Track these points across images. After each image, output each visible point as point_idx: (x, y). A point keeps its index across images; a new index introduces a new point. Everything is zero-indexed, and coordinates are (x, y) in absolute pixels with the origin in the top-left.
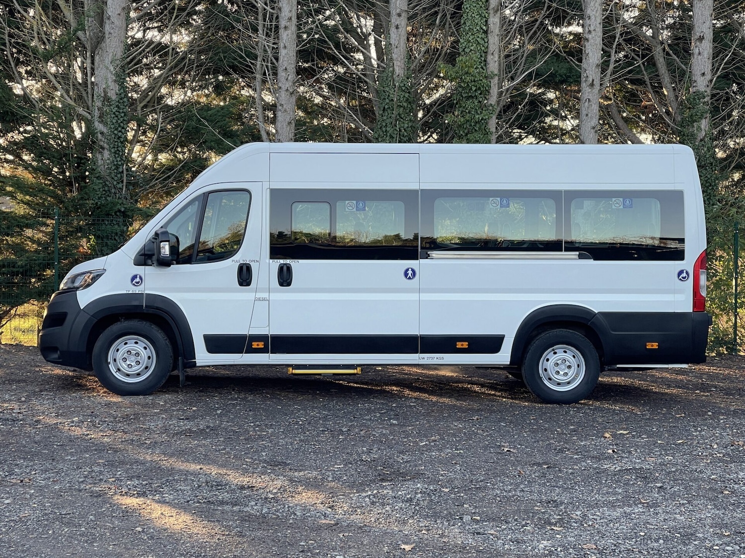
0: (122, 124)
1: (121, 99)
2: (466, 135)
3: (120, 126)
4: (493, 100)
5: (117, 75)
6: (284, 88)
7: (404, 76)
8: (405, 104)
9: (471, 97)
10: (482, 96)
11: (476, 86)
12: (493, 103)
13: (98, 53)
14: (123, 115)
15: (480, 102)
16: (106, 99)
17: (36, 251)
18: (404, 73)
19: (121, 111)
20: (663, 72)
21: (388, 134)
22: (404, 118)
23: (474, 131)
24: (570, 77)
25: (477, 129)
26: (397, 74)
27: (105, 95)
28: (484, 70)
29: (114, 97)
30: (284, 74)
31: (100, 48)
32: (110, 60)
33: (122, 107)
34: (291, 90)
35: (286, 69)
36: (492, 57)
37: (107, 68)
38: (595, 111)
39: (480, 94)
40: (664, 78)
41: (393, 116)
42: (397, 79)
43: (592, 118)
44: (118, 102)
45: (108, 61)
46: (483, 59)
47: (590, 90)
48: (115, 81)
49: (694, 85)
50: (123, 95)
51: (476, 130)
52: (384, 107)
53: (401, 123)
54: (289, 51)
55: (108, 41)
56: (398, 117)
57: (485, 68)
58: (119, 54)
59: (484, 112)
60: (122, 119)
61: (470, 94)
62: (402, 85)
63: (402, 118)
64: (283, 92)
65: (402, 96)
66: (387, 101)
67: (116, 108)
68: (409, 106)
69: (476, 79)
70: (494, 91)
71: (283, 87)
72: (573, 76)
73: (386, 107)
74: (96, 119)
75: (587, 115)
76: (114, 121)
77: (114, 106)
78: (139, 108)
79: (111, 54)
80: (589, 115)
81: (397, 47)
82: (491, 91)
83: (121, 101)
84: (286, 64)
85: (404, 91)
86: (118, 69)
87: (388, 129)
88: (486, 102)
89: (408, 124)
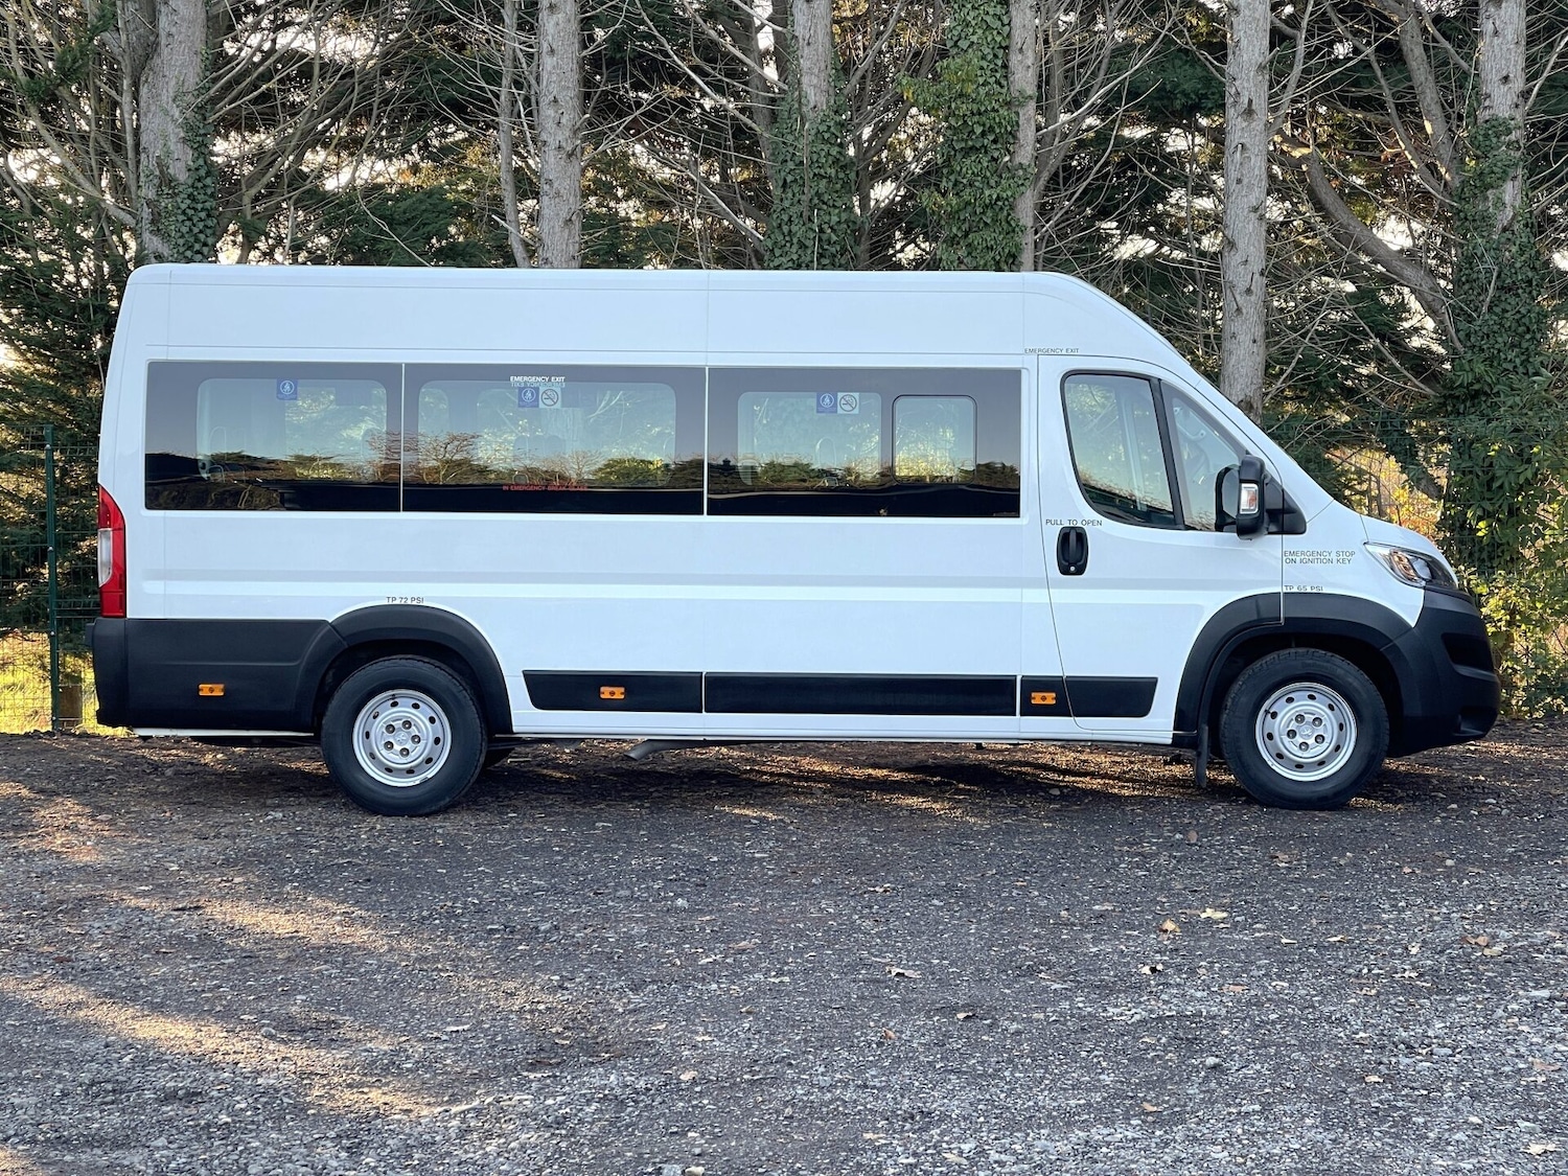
0: (202, 237)
1: (199, 180)
2: (966, 235)
3: (197, 240)
4: (1025, 153)
5: (189, 127)
6: (553, 143)
7: (828, 107)
8: (832, 172)
9: (974, 149)
10: (999, 146)
11: (984, 125)
12: (1025, 162)
13: (146, 81)
14: (203, 215)
15: (994, 160)
16: (166, 181)
17: (24, 522)
18: (828, 102)
19: (199, 206)
20: (1423, 78)
21: (795, 240)
22: (831, 203)
23: (981, 225)
24: (1205, 96)
26: (812, 105)
27: (161, 172)
28: (1002, 87)
29: (182, 176)
30: (551, 112)
31: (151, 69)
32: (172, 94)
33: (201, 197)
34: (569, 149)
35: (555, 101)
36: (1020, 57)
37: (166, 113)
38: (1257, 172)
39: (995, 141)
40: (1423, 93)
41: (803, 198)
42: (811, 115)
43: (1250, 187)
44: (193, 187)
45: (166, 96)
46: (999, 63)
47: (1245, 124)
48: (185, 140)
49: (1487, 103)
50: (202, 172)
51: (986, 223)
52: (785, 179)
53: (822, 213)
54: (562, 60)
55: (165, 52)
56: (816, 201)
57: (1004, 83)
58: (192, 79)
59: (1003, 182)
60: (201, 225)
61: (970, 143)
62: (823, 128)
63: (824, 203)
64: (551, 153)
65: (823, 154)
66: (791, 165)
67: (188, 201)
68: (841, 175)
69: (983, 109)
70: (1027, 135)
71: (550, 140)
72: (1213, 94)
73: (789, 178)
74: (146, 224)
75: (1239, 181)
76: (184, 230)
77: (182, 196)
78: (246, 200)
79: (173, 83)
80: (1245, 181)
81: (809, 44)
82: (1020, 135)
83: (200, 185)
84: (554, 90)
85: (827, 141)
86: (189, 113)
87: (794, 228)
88: (1007, 159)
89: (839, 215)
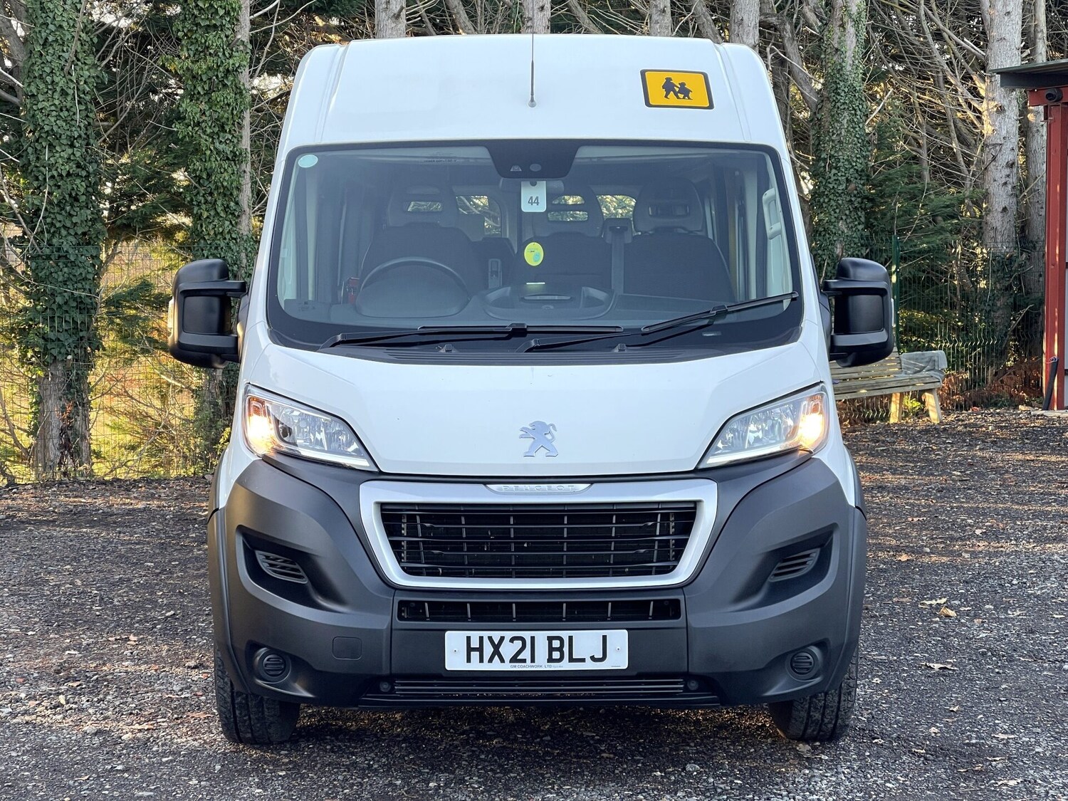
9: (215, 26)
10: (229, 26)
11: (225, 8)
12: (245, 40)
15: (226, 36)
21: (58, 89)
25: (229, 84)
39: (228, 22)
41: (64, 55)
51: (226, 85)
52: (47, 39)
53: (78, 68)
56: (75, 58)
59: (234, 54)
61: (214, 22)
63: (80, 60)
66: (52, 27)
70: (246, 19)
73: (51, 38)
82: (241, 19)
87: (56, 79)
89: (90, 71)
